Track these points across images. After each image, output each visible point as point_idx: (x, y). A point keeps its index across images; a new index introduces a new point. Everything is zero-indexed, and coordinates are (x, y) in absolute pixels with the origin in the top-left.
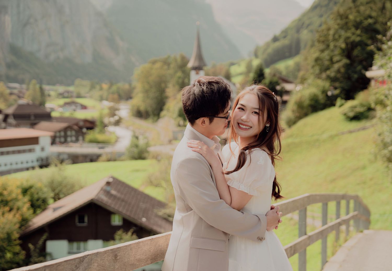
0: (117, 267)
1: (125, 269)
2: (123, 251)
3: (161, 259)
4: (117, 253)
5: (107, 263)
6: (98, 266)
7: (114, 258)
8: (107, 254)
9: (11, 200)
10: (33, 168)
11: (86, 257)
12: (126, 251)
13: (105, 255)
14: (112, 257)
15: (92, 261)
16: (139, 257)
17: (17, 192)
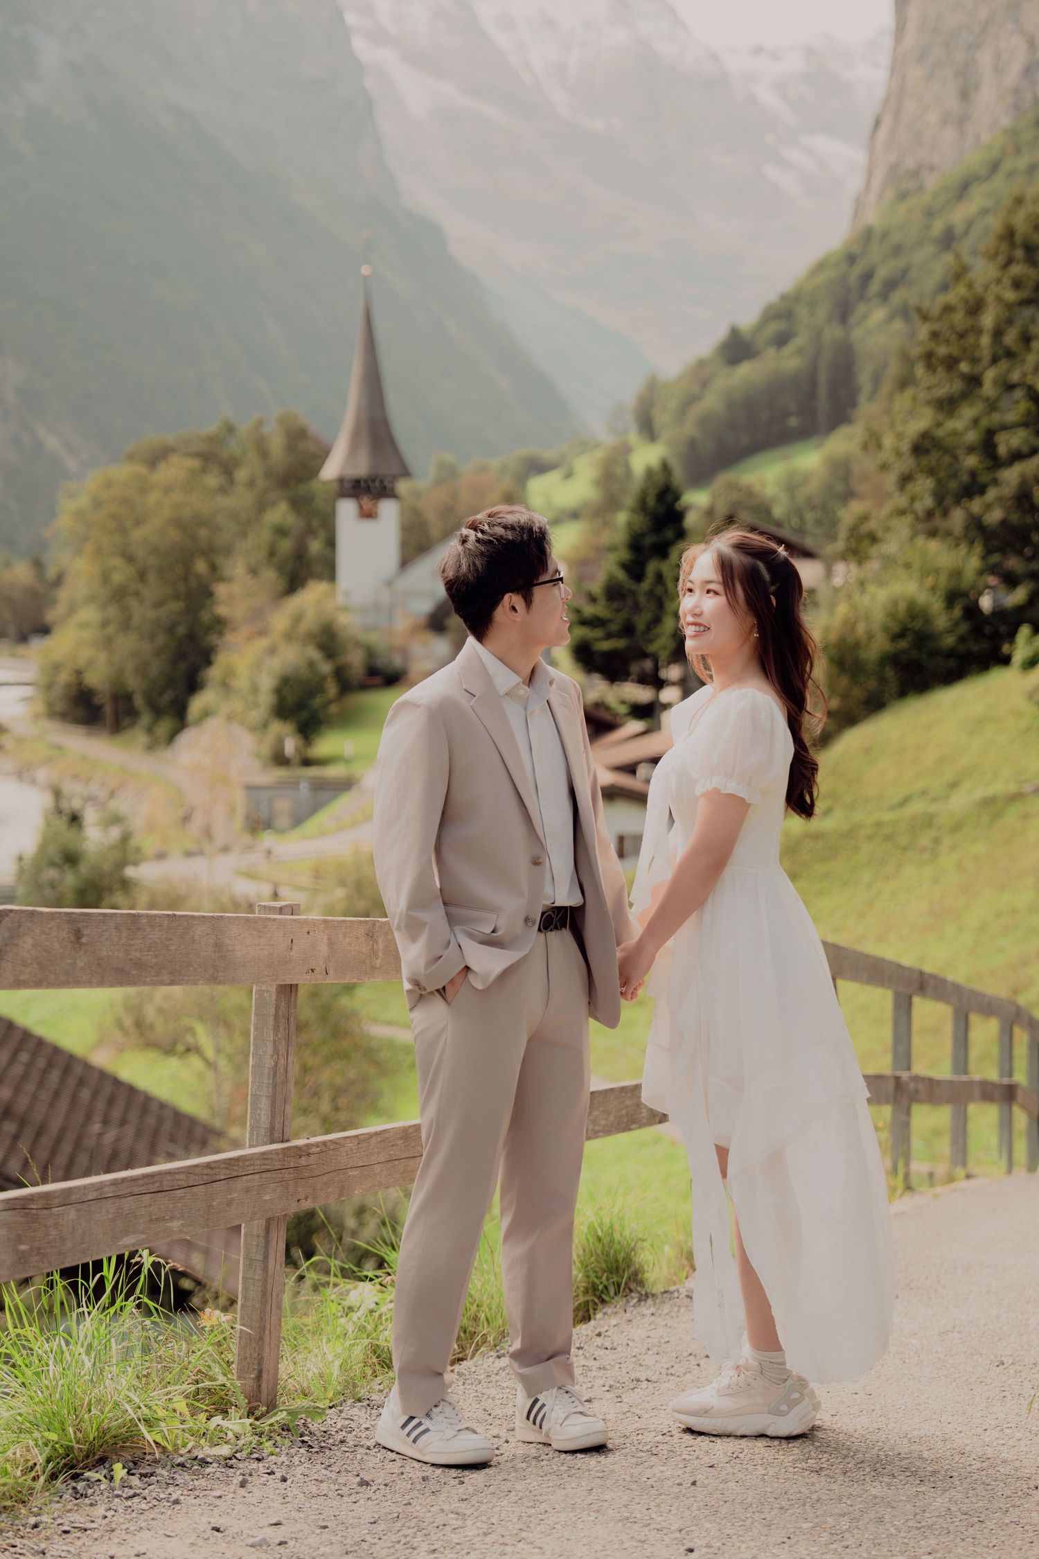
0: (80, 964)
1: (103, 977)
2: (97, 927)
3: (199, 980)
4: (80, 925)
5: (57, 945)
6: (34, 946)
7: (72, 938)
8: (58, 921)
11: (7, 916)
12: (104, 927)
13: (52, 923)
14: (68, 933)
15: (21, 929)
16: (138, 954)
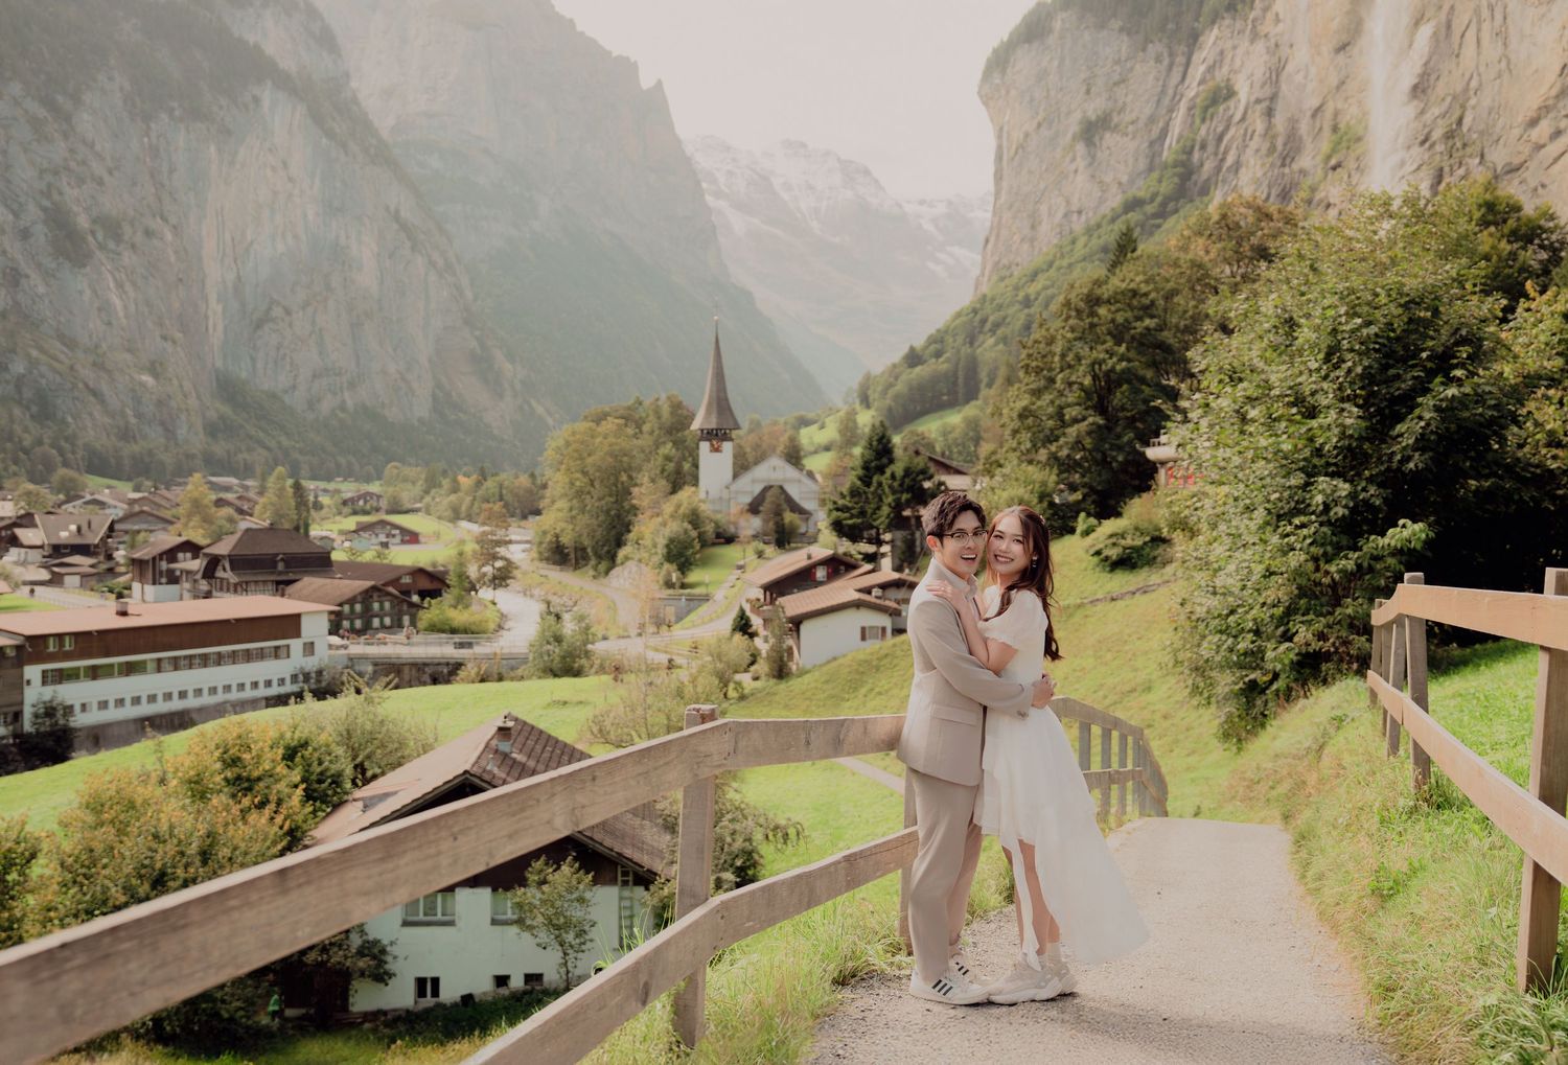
9: (259, 779)
10: (299, 696)
17: (271, 760)
